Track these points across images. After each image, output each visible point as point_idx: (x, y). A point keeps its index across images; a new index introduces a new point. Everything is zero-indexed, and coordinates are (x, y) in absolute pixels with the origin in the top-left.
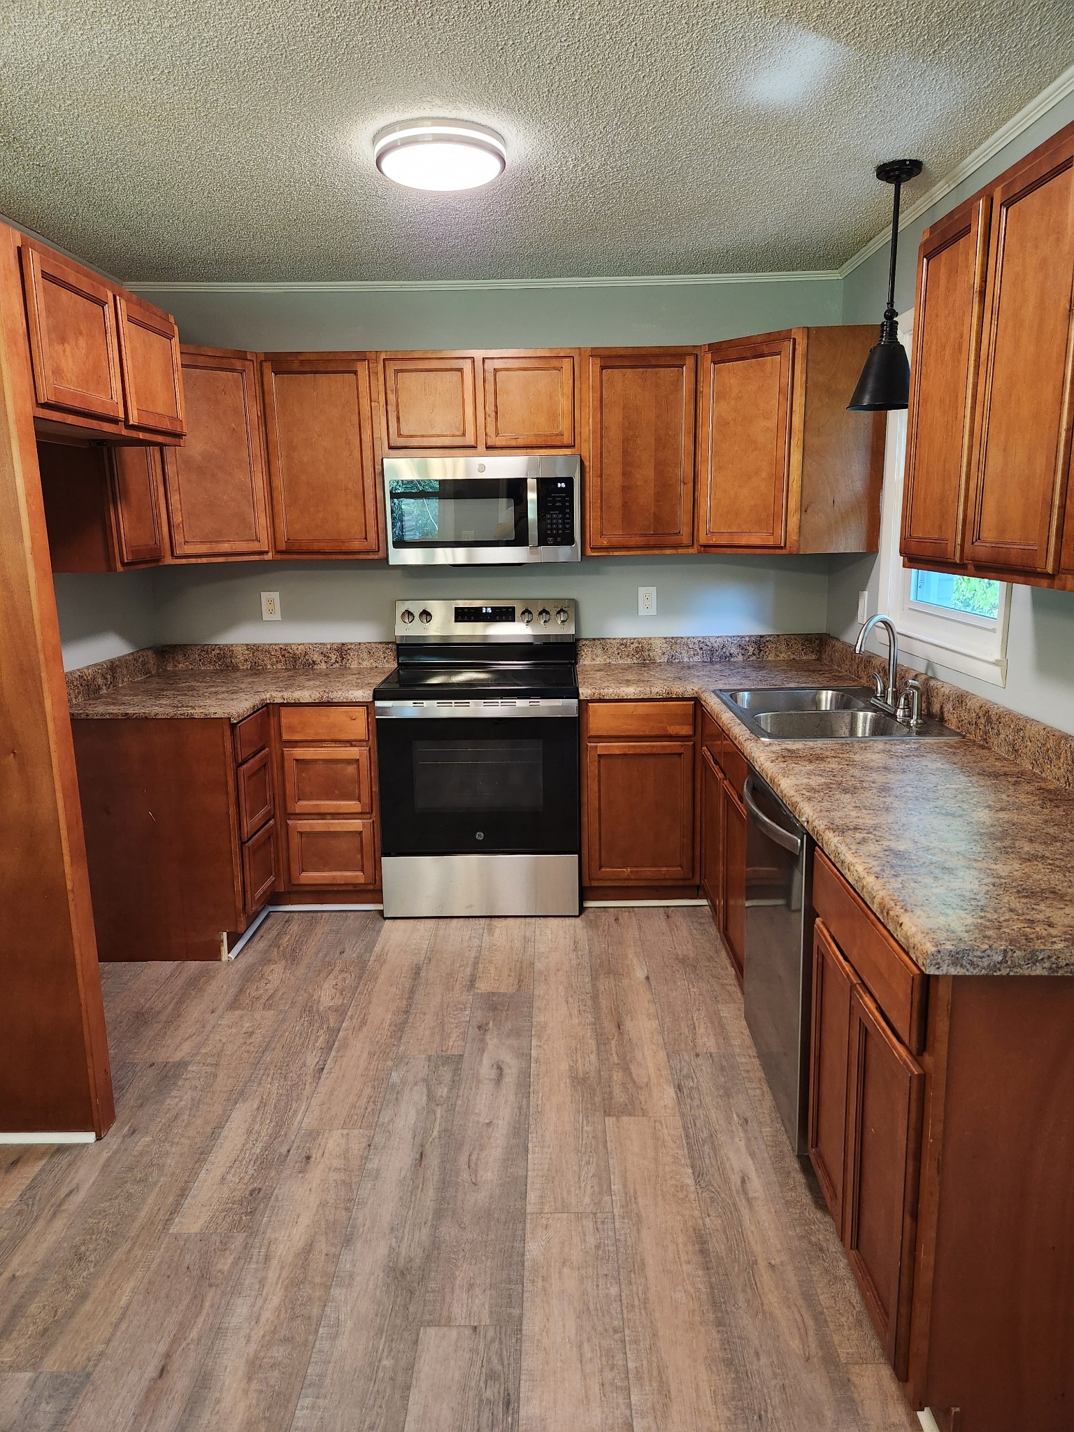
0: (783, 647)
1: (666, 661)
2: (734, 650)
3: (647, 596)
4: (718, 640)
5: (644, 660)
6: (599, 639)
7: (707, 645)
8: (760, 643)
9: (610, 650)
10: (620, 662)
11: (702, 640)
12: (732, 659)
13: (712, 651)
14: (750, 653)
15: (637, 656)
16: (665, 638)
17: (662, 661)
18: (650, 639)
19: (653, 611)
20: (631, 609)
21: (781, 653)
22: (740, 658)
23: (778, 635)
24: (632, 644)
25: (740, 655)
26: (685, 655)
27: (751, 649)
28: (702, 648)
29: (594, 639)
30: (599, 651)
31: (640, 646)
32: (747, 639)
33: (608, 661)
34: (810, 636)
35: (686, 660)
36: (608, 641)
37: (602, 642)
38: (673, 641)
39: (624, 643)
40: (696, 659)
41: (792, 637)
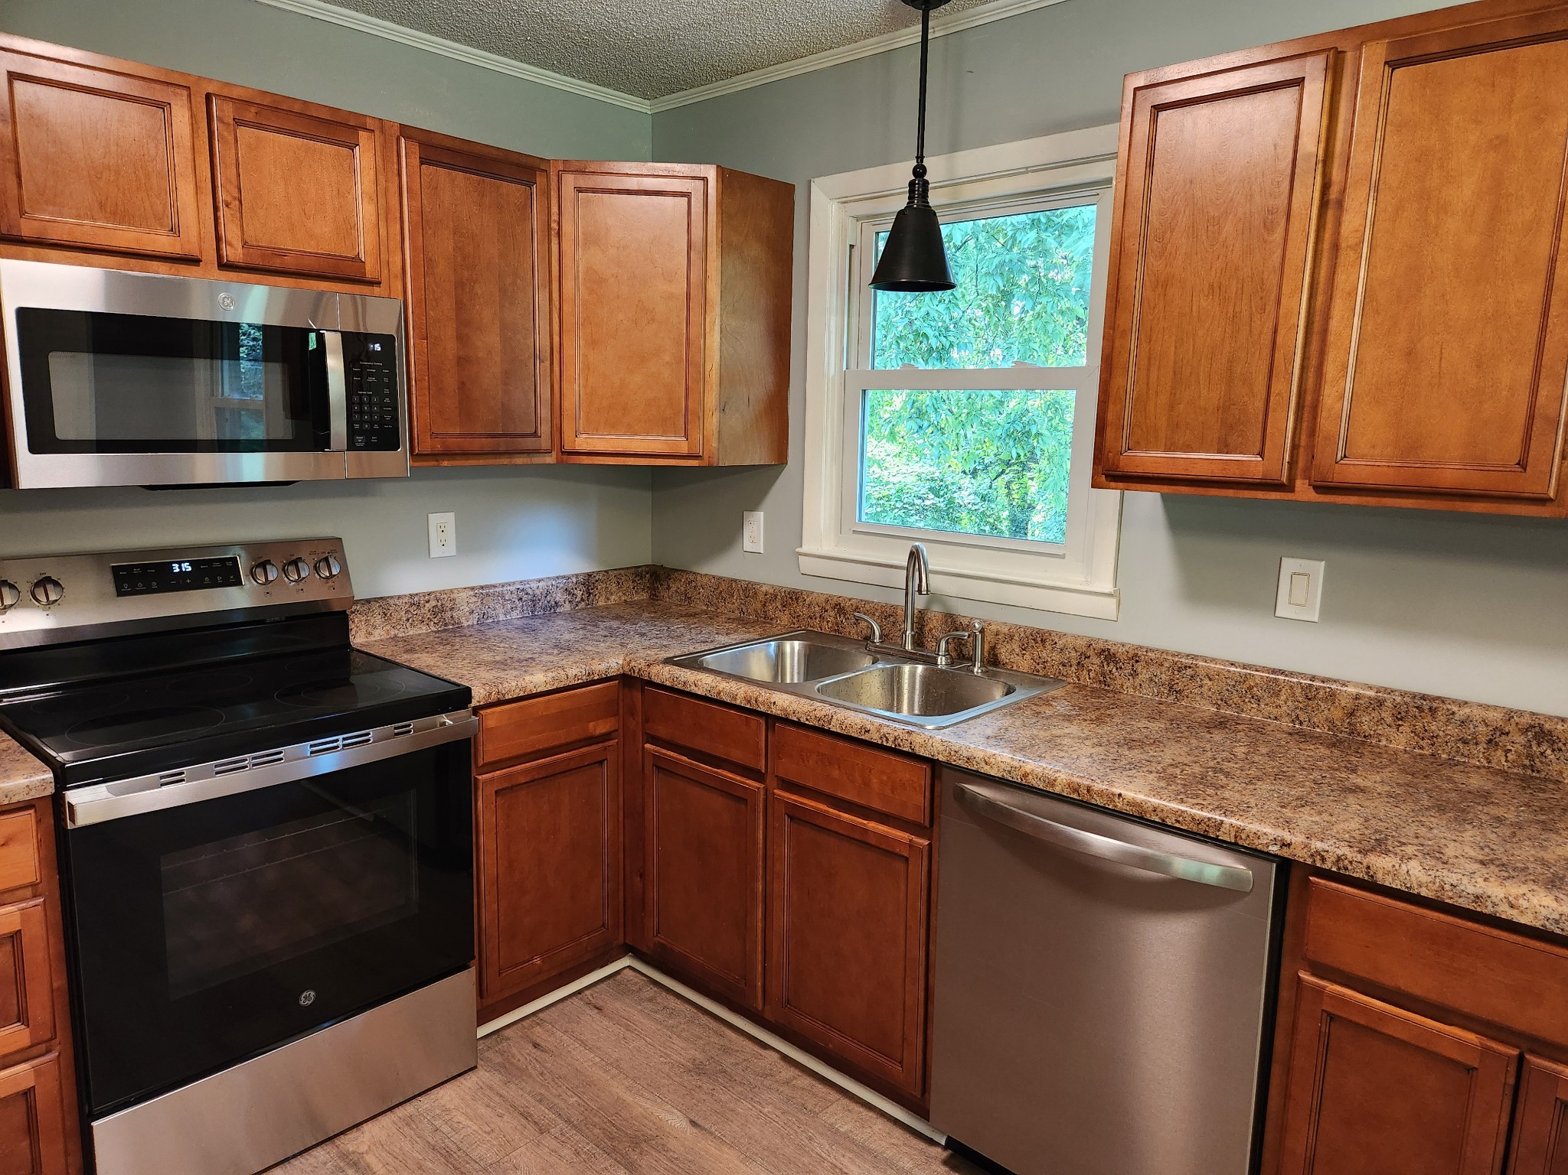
0: (614, 587)
1: (475, 623)
2: (560, 597)
3: (442, 525)
4: (541, 584)
5: (446, 625)
6: (376, 600)
7: (527, 594)
8: (588, 582)
9: (396, 616)
10: (411, 633)
11: (521, 587)
12: (558, 610)
13: (534, 601)
14: (578, 599)
15: (435, 620)
16: (473, 589)
17: (470, 623)
18: (452, 591)
19: (451, 549)
20: (419, 546)
21: (612, 594)
22: (567, 607)
23: (606, 571)
24: (428, 602)
25: (567, 602)
26: (500, 611)
27: (579, 593)
28: (521, 599)
29: (368, 601)
30: (378, 620)
31: (439, 604)
32: (574, 580)
33: (393, 633)
34: (640, 569)
35: (502, 618)
36: (391, 602)
37: (380, 604)
38: (483, 593)
39: (415, 602)
40: (515, 614)
41: (622, 572)
